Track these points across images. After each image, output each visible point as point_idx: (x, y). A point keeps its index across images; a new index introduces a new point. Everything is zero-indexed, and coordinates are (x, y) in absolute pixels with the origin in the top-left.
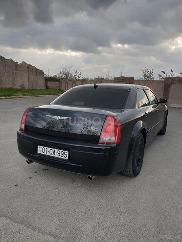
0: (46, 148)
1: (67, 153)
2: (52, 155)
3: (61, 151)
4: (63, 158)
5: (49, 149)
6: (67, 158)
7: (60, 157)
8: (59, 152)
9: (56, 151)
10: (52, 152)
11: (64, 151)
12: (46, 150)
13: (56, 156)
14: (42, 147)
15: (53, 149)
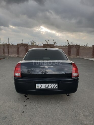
0: (42, 85)
1: (57, 85)
2: (47, 88)
3: (52, 85)
4: (55, 88)
5: (44, 85)
6: (57, 88)
7: (52, 88)
8: (51, 86)
9: (50, 85)
10: (47, 86)
11: (54, 84)
12: (42, 86)
13: (50, 88)
14: (39, 85)
15: (47, 85)
